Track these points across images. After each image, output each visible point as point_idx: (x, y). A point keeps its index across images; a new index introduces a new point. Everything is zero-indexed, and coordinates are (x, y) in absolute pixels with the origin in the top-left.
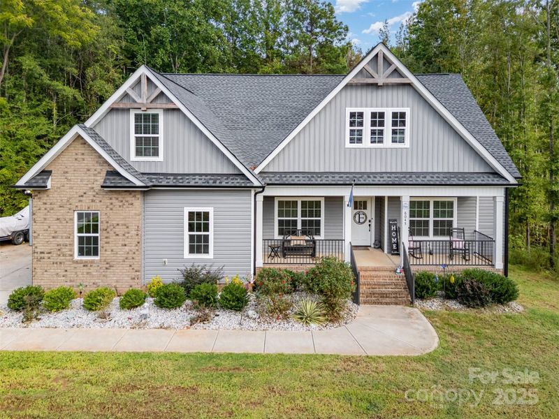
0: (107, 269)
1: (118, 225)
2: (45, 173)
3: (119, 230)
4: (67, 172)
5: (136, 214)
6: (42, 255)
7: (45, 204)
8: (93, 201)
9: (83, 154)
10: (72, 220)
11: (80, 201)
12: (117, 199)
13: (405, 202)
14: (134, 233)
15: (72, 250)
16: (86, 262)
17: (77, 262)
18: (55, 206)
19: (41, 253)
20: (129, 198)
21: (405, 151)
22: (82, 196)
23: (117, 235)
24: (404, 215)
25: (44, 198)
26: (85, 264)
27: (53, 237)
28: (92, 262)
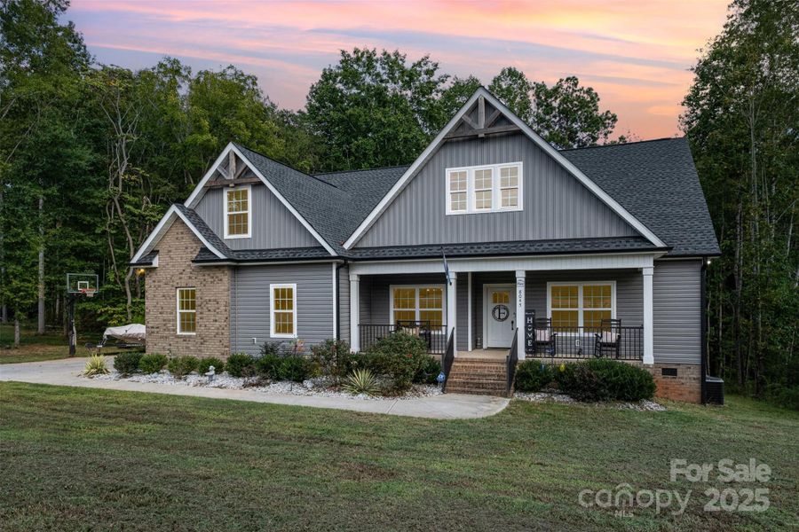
0: (202, 344)
1: (210, 301)
2: (154, 252)
3: (212, 306)
4: (170, 251)
5: (224, 290)
6: (153, 330)
7: (154, 281)
8: (190, 278)
9: (182, 233)
10: (175, 296)
11: (180, 278)
12: (209, 275)
13: (521, 277)
14: (222, 308)
15: (175, 325)
16: (185, 336)
17: (178, 337)
18: (161, 284)
19: (152, 327)
20: (219, 274)
21: (517, 215)
22: (181, 273)
23: (209, 311)
24: (518, 294)
25: (154, 277)
26: (185, 339)
27: (161, 313)
28: (190, 337)
